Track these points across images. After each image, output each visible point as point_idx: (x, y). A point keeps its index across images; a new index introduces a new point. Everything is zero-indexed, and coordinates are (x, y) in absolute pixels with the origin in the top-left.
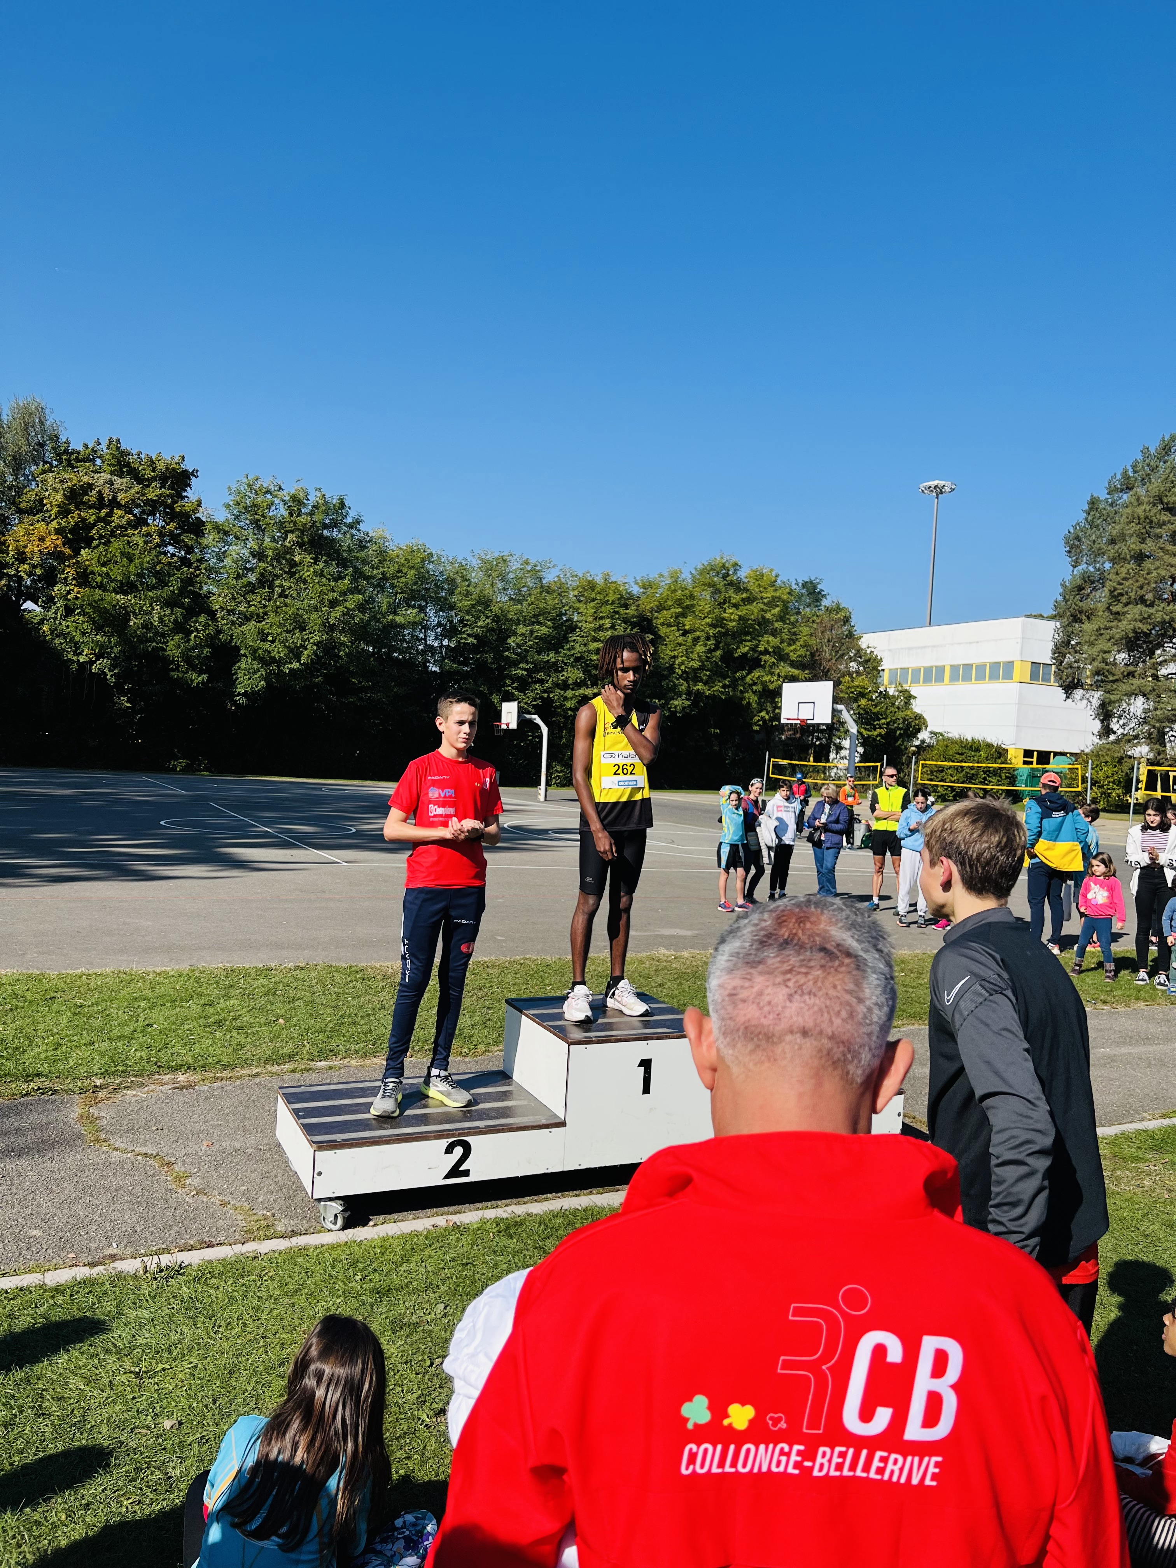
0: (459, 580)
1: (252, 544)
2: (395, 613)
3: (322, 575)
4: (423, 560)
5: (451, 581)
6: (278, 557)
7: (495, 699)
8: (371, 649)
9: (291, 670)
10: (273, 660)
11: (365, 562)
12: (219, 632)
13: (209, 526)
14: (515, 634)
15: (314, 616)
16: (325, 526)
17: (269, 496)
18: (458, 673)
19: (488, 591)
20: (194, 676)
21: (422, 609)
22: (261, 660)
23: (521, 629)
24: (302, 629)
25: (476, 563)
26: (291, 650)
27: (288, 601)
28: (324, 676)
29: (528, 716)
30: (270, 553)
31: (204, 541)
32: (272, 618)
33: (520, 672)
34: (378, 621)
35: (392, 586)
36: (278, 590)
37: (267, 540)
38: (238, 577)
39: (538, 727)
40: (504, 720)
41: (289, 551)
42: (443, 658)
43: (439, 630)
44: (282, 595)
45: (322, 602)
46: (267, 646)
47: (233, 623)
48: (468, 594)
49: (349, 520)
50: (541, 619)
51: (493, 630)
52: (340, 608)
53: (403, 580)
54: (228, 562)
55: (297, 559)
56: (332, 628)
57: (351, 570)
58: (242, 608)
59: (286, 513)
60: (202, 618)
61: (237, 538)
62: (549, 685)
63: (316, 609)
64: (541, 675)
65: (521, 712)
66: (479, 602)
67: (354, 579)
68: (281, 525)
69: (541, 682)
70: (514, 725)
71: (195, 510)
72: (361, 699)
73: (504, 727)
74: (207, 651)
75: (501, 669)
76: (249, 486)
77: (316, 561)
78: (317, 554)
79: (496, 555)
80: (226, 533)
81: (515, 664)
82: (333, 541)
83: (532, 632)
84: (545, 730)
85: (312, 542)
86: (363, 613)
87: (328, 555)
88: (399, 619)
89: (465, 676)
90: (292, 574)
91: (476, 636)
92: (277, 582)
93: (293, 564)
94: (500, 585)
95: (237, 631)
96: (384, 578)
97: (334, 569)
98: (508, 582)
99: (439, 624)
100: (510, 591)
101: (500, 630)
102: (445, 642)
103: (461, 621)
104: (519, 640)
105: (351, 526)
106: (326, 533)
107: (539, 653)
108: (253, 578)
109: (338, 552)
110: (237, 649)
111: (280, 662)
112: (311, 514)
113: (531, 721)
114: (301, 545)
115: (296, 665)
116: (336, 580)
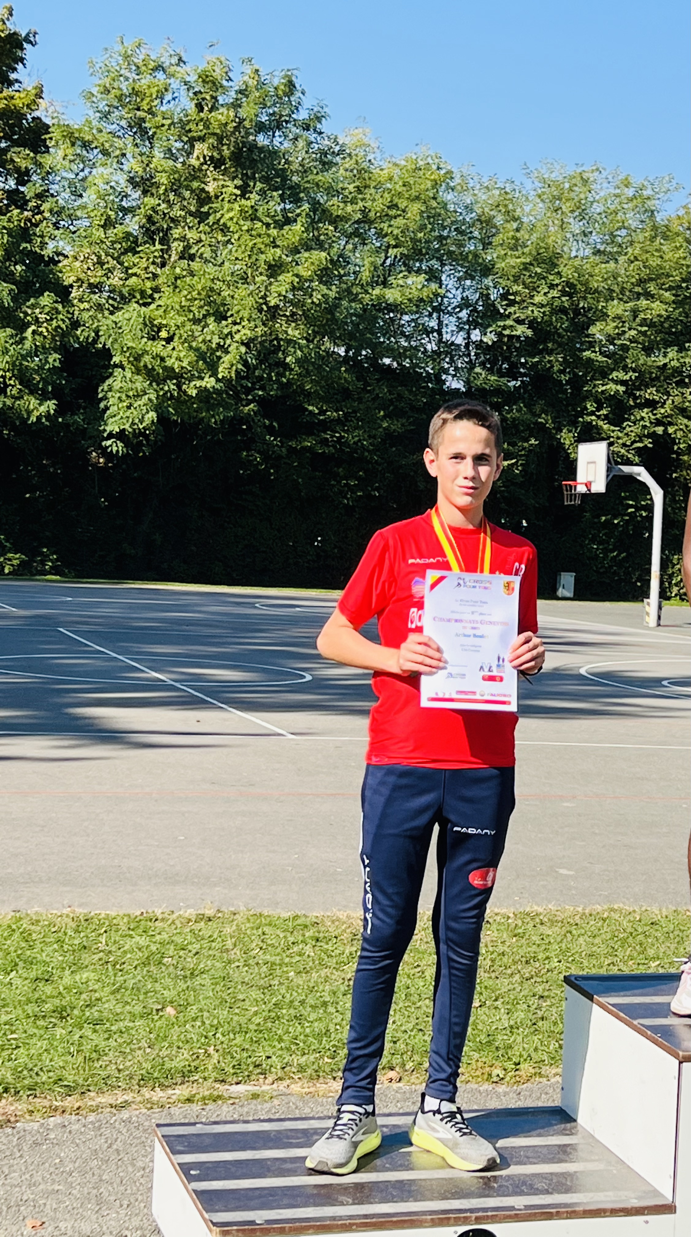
0: (499, 220)
1: (133, 164)
2: (385, 284)
3: (254, 218)
4: (436, 184)
5: (486, 222)
6: (176, 187)
7: (566, 437)
8: (342, 351)
9: (203, 391)
10: (170, 374)
11: (331, 191)
12: (76, 324)
13: (56, 133)
14: (603, 316)
15: (242, 291)
16: (261, 128)
17: (160, 75)
18: (498, 391)
19: (554, 238)
20: (33, 402)
21: (433, 276)
22: (150, 374)
23: (615, 308)
24: (221, 317)
25: (530, 187)
26: (201, 356)
27: (195, 265)
28: (260, 401)
29: (626, 469)
30: (163, 179)
31: (47, 160)
32: (166, 298)
33: (612, 387)
34: (355, 298)
35: (381, 235)
36: (177, 247)
37: (158, 154)
38: (108, 224)
39: (644, 489)
40: (581, 476)
41: (196, 174)
42: (471, 365)
43: (464, 314)
44: (186, 255)
45: (254, 266)
46: (158, 347)
47: (100, 307)
48: (516, 245)
49: (302, 115)
50: (652, 287)
51: (563, 310)
52: (286, 278)
53: (400, 221)
54: (90, 197)
55: (211, 188)
56: (273, 312)
57: (306, 206)
58: (115, 280)
59: (191, 107)
60: (47, 299)
61: (105, 153)
62: (667, 409)
63: (245, 279)
64: (651, 393)
65: (613, 460)
66: (538, 260)
67: (312, 225)
68: (183, 126)
69: (652, 404)
70: (599, 486)
71: (32, 105)
72: (324, 442)
73: (581, 489)
74: (54, 359)
75: (576, 383)
76: (126, 57)
77: (244, 191)
78: (246, 178)
79: (571, 170)
80: (86, 145)
81: (603, 373)
82: (273, 154)
83: (635, 313)
84: (657, 494)
85: (236, 157)
86: (328, 284)
87: (266, 180)
88: (392, 295)
89: (511, 397)
90: (202, 217)
91: (532, 324)
92: (176, 233)
93: (204, 198)
94: (576, 227)
95: (106, 322)
96: (366, 219)
97: (275, 206)
98: (591, 221)
99: (465, 303)
100: (595, 238)
101: (577, 312)
102: (476, 335)
103: (504, 297)
104: (610, 328)
105: (306, 127)
106: (262, 140)
107: (648, 351)
108: (133, 225)
109: (283, 174)
110: (107, 354)
111: (179, 377)
112: (236, 105)
113: (631, 479)
114: (217, 163)
115: (209, 382)
116: (280, 225)
